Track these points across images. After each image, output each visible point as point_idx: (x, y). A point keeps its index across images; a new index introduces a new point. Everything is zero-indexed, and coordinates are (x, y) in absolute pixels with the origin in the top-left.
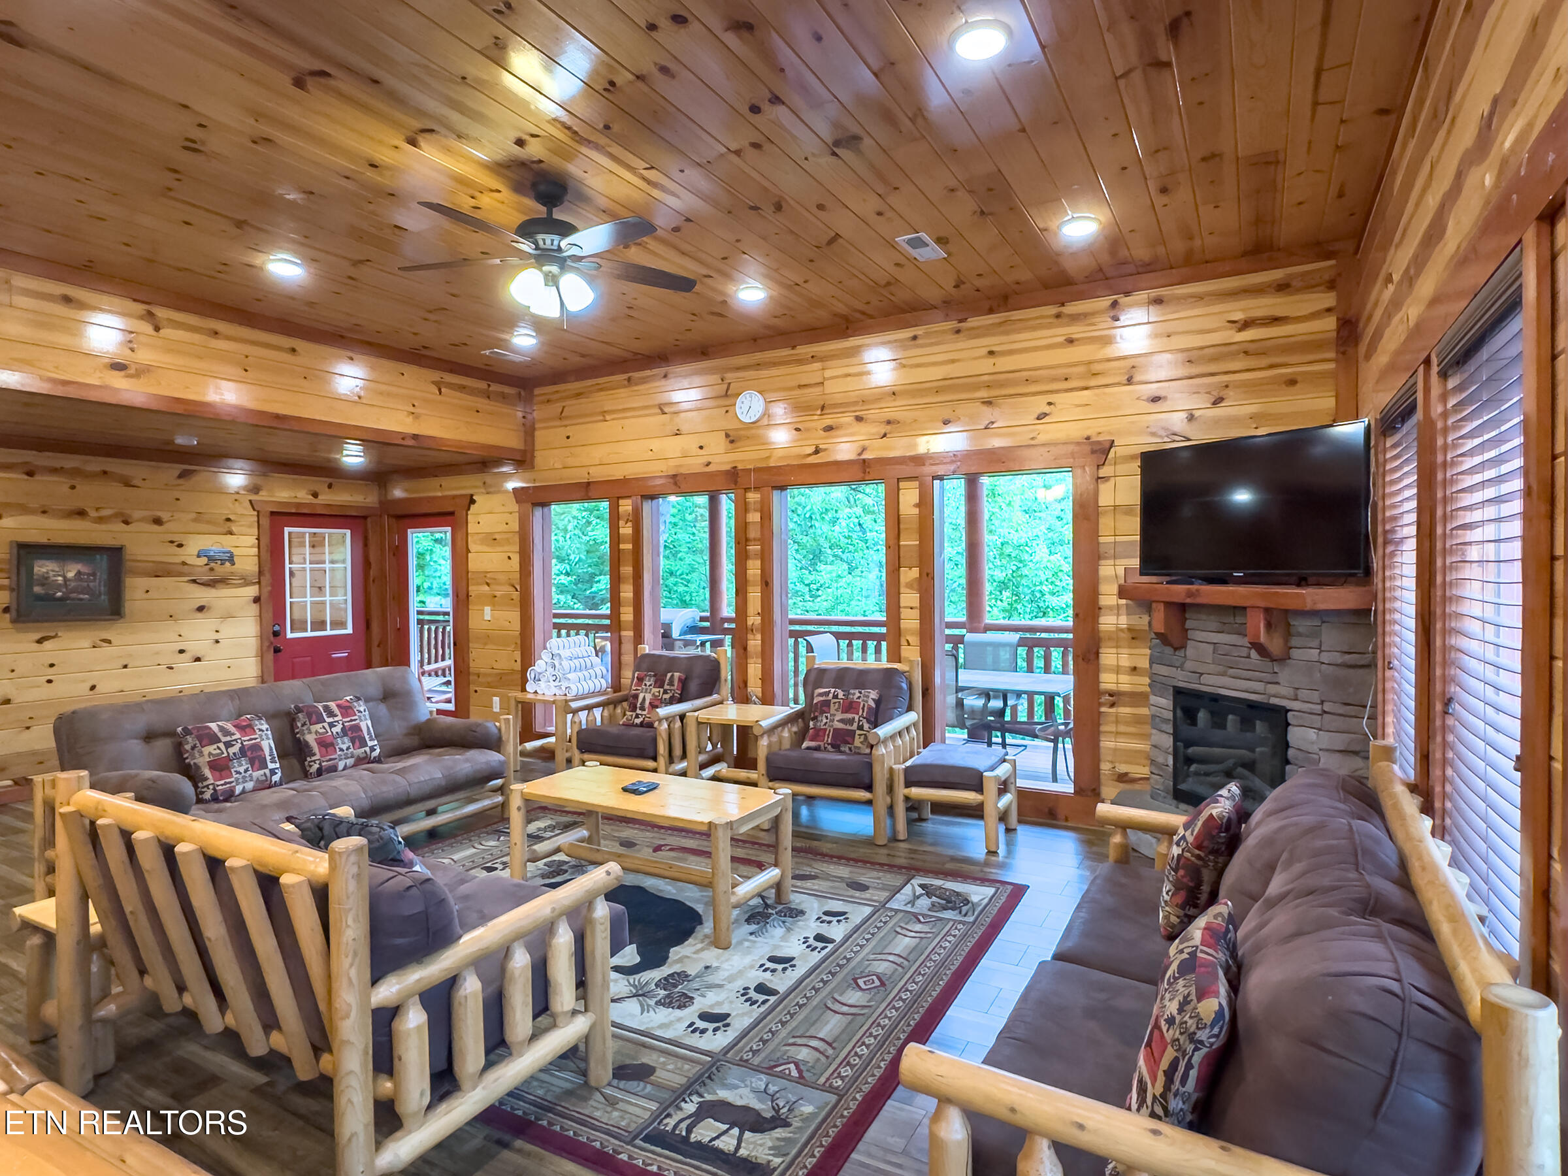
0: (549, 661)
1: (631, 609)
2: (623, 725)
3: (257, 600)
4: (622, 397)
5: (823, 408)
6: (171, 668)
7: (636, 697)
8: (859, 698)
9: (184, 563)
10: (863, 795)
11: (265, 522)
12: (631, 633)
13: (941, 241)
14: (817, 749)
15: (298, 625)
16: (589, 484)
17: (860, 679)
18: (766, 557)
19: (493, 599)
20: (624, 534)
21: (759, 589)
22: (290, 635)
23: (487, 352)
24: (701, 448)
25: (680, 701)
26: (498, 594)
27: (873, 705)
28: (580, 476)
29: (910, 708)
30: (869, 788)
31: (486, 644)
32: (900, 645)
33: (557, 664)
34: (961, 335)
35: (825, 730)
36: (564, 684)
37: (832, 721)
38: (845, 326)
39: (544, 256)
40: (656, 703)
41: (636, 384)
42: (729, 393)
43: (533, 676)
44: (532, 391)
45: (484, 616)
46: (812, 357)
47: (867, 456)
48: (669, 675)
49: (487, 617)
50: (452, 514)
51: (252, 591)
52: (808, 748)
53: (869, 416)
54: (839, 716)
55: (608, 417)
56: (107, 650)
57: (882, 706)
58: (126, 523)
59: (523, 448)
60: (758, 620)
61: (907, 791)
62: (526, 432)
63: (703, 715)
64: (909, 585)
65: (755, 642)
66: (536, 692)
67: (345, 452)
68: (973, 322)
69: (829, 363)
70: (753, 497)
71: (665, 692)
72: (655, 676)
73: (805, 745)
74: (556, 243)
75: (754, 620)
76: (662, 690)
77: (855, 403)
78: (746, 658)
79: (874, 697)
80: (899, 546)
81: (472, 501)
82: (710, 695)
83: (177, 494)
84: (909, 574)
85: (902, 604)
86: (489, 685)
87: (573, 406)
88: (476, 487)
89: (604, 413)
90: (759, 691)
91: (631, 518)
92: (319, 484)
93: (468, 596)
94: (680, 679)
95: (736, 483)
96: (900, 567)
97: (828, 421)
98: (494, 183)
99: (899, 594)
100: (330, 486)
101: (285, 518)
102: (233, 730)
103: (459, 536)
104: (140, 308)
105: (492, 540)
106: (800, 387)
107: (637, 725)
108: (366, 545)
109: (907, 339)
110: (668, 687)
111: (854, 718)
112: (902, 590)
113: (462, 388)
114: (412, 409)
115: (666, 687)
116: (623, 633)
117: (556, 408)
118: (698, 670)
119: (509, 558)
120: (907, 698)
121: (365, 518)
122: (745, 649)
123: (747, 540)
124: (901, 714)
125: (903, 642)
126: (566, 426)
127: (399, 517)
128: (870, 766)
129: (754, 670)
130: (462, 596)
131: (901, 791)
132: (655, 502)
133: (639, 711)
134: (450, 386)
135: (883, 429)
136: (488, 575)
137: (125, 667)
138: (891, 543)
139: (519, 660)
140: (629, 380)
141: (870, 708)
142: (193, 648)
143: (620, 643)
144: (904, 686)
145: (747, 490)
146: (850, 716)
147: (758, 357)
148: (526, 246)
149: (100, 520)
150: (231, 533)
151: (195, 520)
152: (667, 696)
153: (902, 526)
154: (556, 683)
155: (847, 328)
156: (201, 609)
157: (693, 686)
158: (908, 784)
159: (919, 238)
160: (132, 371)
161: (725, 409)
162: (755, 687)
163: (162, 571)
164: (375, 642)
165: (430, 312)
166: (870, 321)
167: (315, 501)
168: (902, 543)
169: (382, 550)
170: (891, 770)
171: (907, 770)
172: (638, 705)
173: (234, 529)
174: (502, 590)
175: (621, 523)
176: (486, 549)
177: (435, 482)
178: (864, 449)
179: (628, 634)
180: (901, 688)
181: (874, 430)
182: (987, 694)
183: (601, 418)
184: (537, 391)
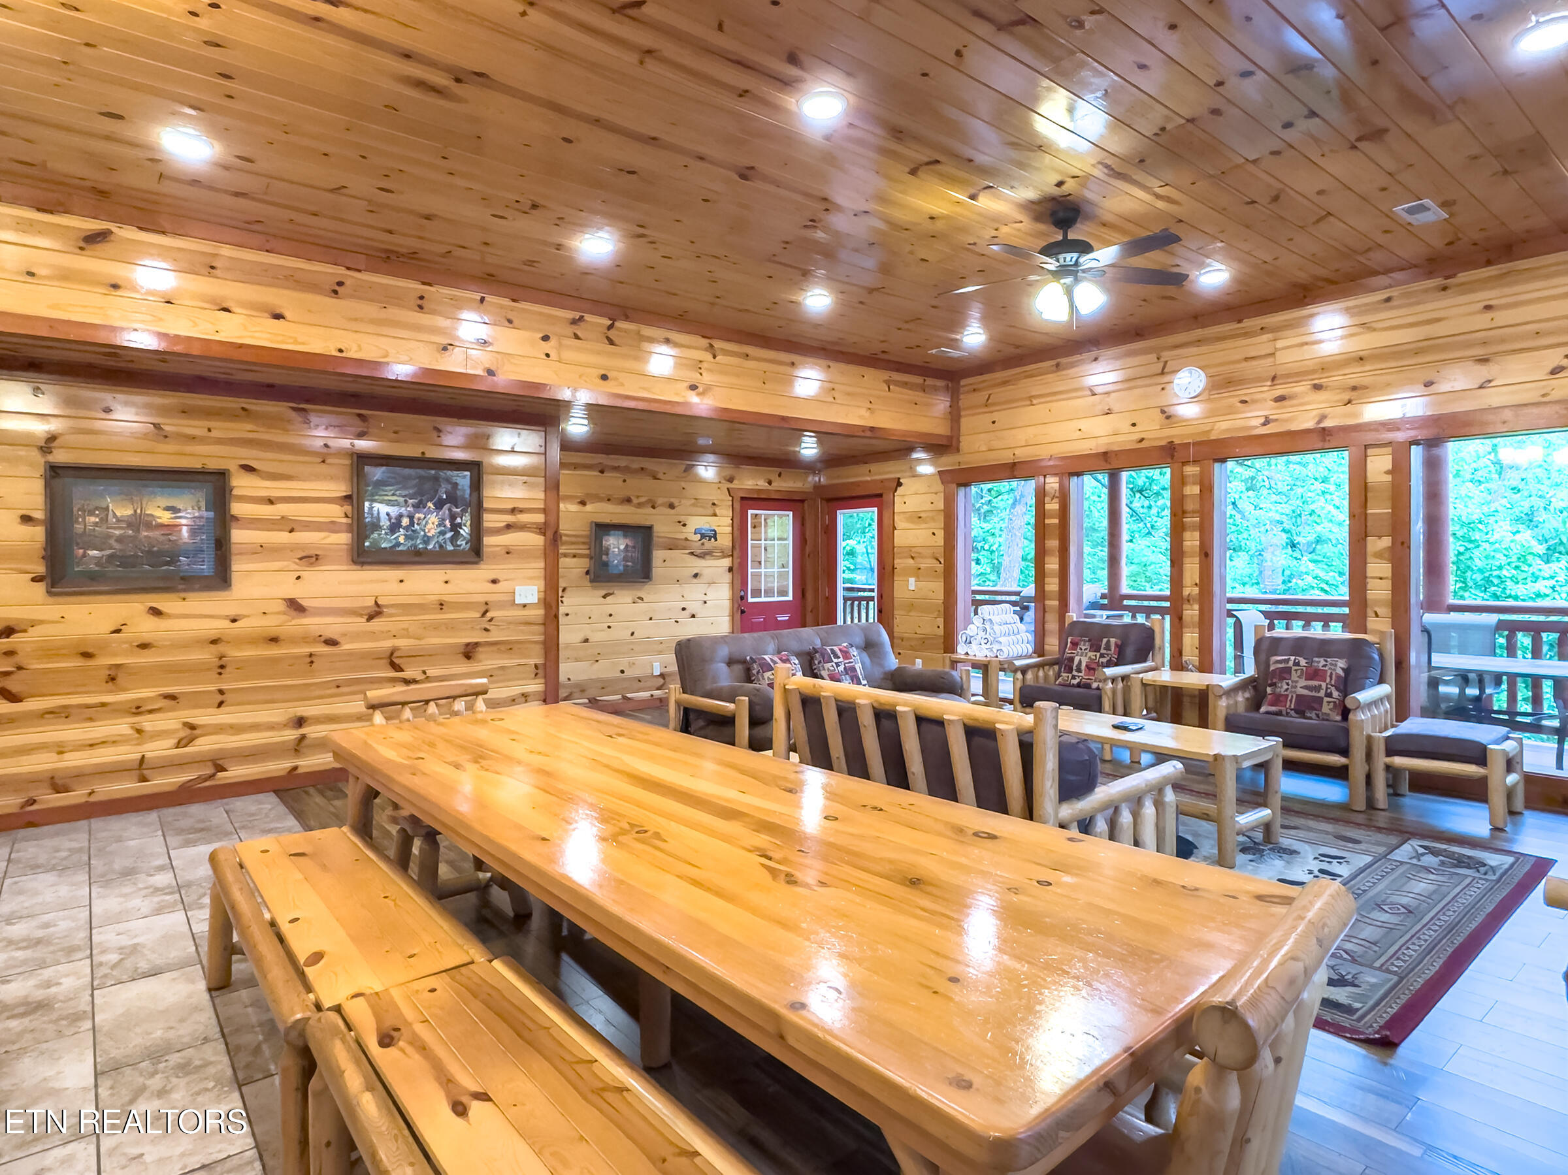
0: (980, 625)
1: (1056, 580)
2: (1059, 685)
3: (730, 570)
4: (1054, 382)
5: (1274, 378)
6: (677, 622)
7: (1072, 660)
8: (1325, 666)
9: (686, 539)
10: (1335, 759)
11: (737, 506)
12: (1056, 603)
13: (1444, 205)
14: (1279, 713)
15: (756, 593)
16: (1014, 464)
17: (1325, 648)
18: (1206, 529)
19: (917, 572)
20: (1050, 510)
21: (1197, 560)
22: (750, 600)
23: (934, 351)
24: (1134, 425)
25: (1116, 665)
26: (922, 566)
27: (1341, 673)
28: (1006, 457)
29: (1381, 681)
30: (1345, 752)
31: (910, 611)
32: (1365, 617)
33: (988, 630)
34: (1449, 291)
35: (1287, 695)
36: (996, 647)
37: (1296, 687)
38: (1302, 295)
39: (1063, 271)
40: (1093, 666)
41: (1064, 369)
42: (1166, 370)
43: (964, 639)
44: (959, 382)
45: (908, 586)
46: (1262, 329)
47: (1327, 423)
48: (1105, 640)
49: (912, 587)
50: (880, 495)
51: (727, 562)
52: (1267, 713)
53: (1330, 384)
54: (1303, 682)
55: (1035, 402)
56: (641, 605)
57: (1351, 676)
58: (653, 507)
59: (949, 434)
60: (1196, 590)
61: (1388, 760)
62: (952, 420)
63: (1149, 677)
64: (1379, 555)
65: (1191, 612)
66: (967, 654)
67: (803, 445)
68: (1463, 277)
69: (1280, 334)
70: (1191, 470)
71: (1102, 656)
72: (1089, 641)
73: (1263, 709)
74: (1074, 260)
75: (1190, 589)
76: (1098, 654)
77: (1314, 371)
78: (1181, 627)
79: (1342, 666)
80: (1366, 514)
81: (899, 484)
82: (1145, 661)
83: (683, 484)
84: (1379, 544)
85: (1369, 574)
86: (912, 648)
87: (1000, 394)
88: (902, 471)
89: (1031, 398)
90: (1196, 660)
91: (1057, 494)
92: (772, 473)
93: (894, 568)
94: (1116, 645)
95: (1172, 457)
96: (1366, 536)
97: (1278, 392)
98: (1020, 217)
99: (1366, 563)
100: (780, 475)
101: (751, 502)
102: (778, 661)
103: (886, 515)
104: (704, 342)
105: (917, 518)
106: (1246, 359)
107: (1073, 686)
108: (803, 525)
109: (1379, 302)
110: (1105, 652)
111: (1320, 686)
112: (1369, 560)
113: (905, 385)
114: (869, 406)
115: (1103, 651)
116: (1047, 602)
117: (981, 397)
118: (1133, 637)
119: (934, 534)
120: (1379, 669)
121: (802, 501)
122: (1181, 619)
123: (1184, 512)
124: (1373, 685)
125: (1370, 612)
126: (992, 412)
127: (829, 500)
128: (1346, 732)
129: (1191, 639)
130: (888, 568)
131: (1381, 760)
132: (1080, 478)
133: (1075, 673)
134: (897, 383)
135: (1346, 396)
136: (913, 550)
137: (651, 619)
138: (1357, 511)
139: (942, 627)
140: (1057, 365)
141: (1338, 676)
142: (693, 607)
143: (1044, 611)
144: (1376, 656)
145: (1184, 463)
146: (1315, 683)
147: (1198, 333)
148: (1051, 264)
149: (639, 505)
150: (715, 515)
151: (693, 505)
152: (1104, 660)
153: (1369, 495)
154: (988, 646)
155: (1305, 297)
156: (696, 575)
157: (1130, 651)
158: (1390, 753)
159: (1422, 205)
160: (700, 389)
161: (1160, 387)
162: (1191, 655)
163: (672, 545)
164: (809, 609)
165: (907, 322)
166: (1332, 287)
167: (770, 488)
168: (1369, 511)
169: (816, 527)
170: (1369, 739)
171: (1387, 739)
172: (1074, 668)
173: (718, 512)
174: (927, 563)
175: (1047, 499)
176: (912, 526)
177: (864, 468)
178: (1323, 418)
179: (1053, 603)
180: (1372, 658)
181: (1337, 398)
182: (1464, 678)
183: (1029, 403)
184: (963, 382)
